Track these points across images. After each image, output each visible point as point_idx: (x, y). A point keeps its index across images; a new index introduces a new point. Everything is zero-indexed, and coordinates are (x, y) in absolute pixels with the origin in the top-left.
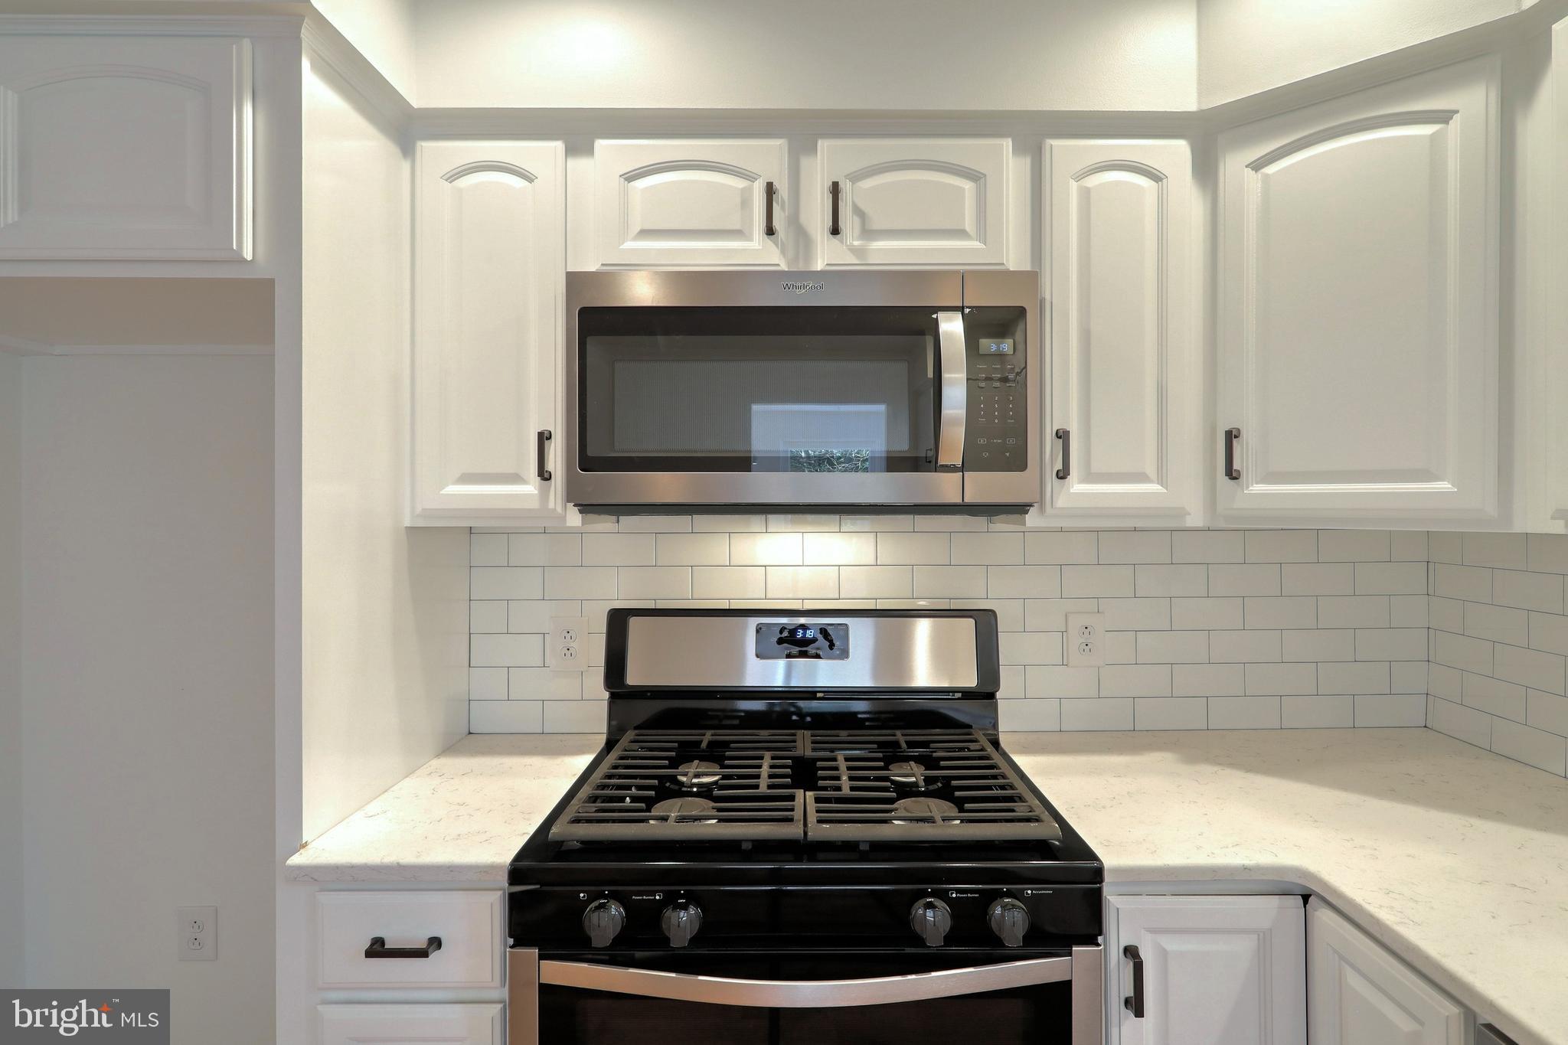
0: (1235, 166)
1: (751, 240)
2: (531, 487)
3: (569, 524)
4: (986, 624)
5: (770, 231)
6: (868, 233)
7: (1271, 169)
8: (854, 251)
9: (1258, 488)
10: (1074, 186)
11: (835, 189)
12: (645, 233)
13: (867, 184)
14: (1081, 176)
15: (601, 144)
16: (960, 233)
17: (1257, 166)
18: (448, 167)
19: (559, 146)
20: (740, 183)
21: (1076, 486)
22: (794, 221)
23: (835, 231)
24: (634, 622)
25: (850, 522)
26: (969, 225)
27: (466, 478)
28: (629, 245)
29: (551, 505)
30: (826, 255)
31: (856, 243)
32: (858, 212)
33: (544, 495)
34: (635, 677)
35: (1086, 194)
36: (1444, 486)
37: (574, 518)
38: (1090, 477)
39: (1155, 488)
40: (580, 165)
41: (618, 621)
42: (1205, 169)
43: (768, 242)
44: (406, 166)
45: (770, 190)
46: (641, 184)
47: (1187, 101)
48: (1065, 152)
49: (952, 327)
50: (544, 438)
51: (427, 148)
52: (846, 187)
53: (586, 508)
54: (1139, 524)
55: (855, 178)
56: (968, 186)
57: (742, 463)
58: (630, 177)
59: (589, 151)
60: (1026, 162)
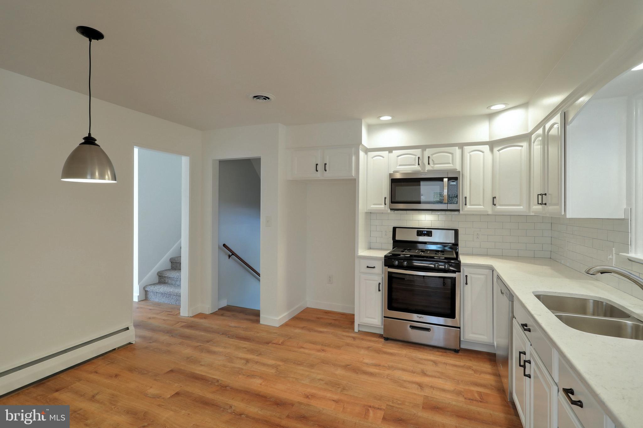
0: (495, 150)
1: (416, 166)
2: (383, 206)
3: (388, 212)
4: (456, 232)
5: (419, 164)
6: (434, 164)
7: (500, 152)
8: (432, 167)
9: (498, 207)
10: (468, 154)
11: (429, 157)
12: (400, 165)
13: (434, 156)
14: (469, 153)
15: (393, 151)
16: (449, 163)
17: (499, 151)
18: (373, 156)
19: (388, 152)
20: (414, 157)
21: (468, 206)
22: (423, 162)
23: (429, 164)
24: (397, 229)
25: (434, 212)
26: (451, 162)
27: (374, 204)
28: (398, 167)
29: (386, 209)
30: (428, 168)
31: (432, 166)
32: (433, 160)
33: (385, 207)
34: (397, 238)
35: (470, 156)
36: (522, 207)
37: (389, 211)
38: (471, 205)
39: (482, 207)
40: (391, 154)
41: (394, 229)
42: (492, 150)
43: (418, 166)
44: (366, 156)
45: (419, 158)
46: (399, 157)
47: (487, 139)
48: (467, 149)
49: (446, 180)
50: (385, 198)
51: (369, 153)
52: (430, 156)
53: (391, 209)
54: (474, 213)
55: (432, 155)
56: (450, 155)
57: (419, 202)
58: (398, 156)
59: (392, 152)
60: (460, 150)
